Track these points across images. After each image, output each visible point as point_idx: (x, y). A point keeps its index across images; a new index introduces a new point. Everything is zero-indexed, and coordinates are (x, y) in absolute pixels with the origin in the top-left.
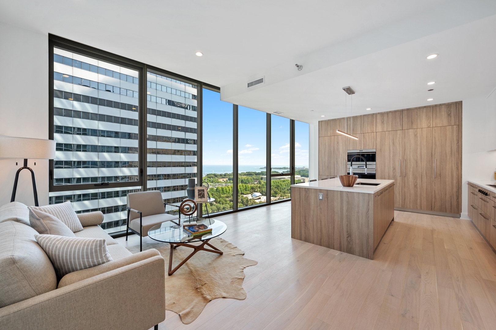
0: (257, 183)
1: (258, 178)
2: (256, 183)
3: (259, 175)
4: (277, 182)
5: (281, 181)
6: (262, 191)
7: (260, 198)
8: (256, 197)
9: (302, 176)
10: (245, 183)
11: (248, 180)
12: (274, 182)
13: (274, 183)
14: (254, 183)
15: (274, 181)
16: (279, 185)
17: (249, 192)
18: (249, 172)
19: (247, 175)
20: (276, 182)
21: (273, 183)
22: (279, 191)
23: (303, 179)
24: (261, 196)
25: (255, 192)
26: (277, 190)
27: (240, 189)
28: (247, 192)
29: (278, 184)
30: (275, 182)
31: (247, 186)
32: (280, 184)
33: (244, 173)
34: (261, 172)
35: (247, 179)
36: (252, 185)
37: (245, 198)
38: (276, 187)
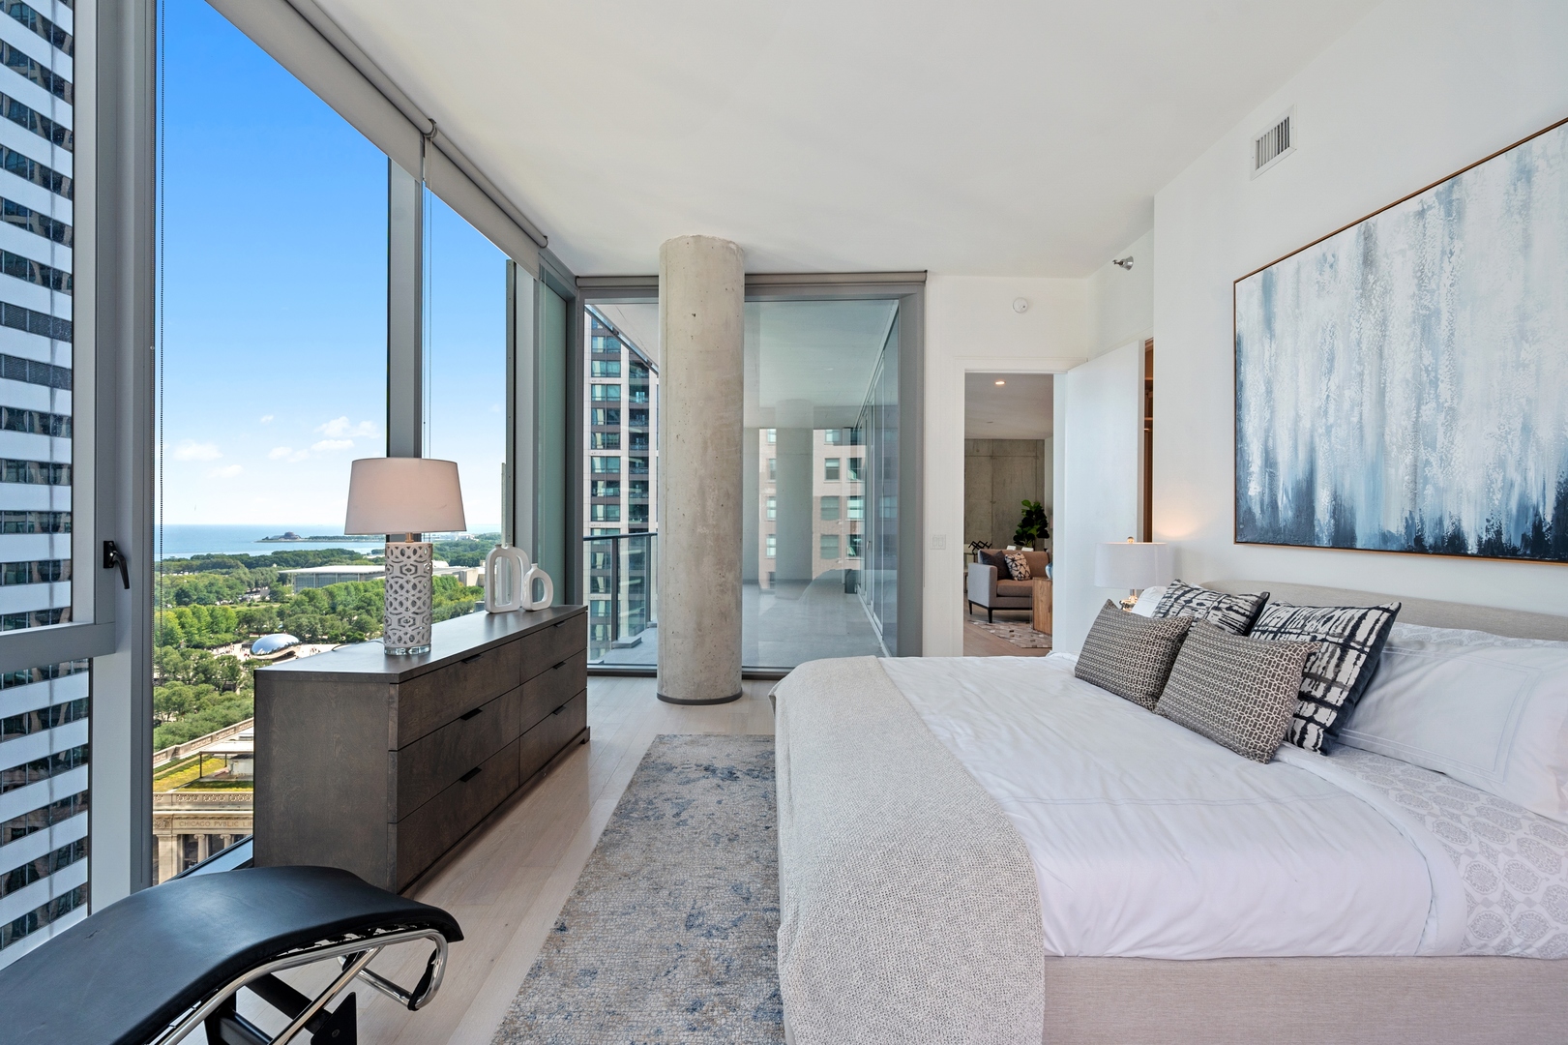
0: (263, 600)
1: (265, 579)
2: (257, 597)
3: (266, 566)
4: (361, 588)
5: (377, 583)
6: (299, 626)
7: (291, 654)
8: (274, 652)
9: (452, 564)
10: (202, 601)
11: (214, 589)
12: (347, 588)
13: (349, 593)
14: (244, 600)
15: (349, 583)
16: (374, 597)
17: (229, 637)
18: (209, 557)
19: (200, 568)
20: (357, 589)
21: (344, 593)
22: (374, 620)
23: (459, 573)
24: (295, 645)
25: (259, 632)
26: (365, 616)
27: (183, 626)
28: (219, 636)
29: (368, 595)
30: (352, 589)
31: (219, 612)
32: (377, 595)
33: (185, 563)
34: (275, 553)
35: (211, 584)
36: (243, 608)
37: (221, 660)
38: (358, 608)
